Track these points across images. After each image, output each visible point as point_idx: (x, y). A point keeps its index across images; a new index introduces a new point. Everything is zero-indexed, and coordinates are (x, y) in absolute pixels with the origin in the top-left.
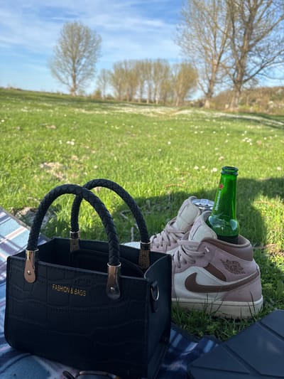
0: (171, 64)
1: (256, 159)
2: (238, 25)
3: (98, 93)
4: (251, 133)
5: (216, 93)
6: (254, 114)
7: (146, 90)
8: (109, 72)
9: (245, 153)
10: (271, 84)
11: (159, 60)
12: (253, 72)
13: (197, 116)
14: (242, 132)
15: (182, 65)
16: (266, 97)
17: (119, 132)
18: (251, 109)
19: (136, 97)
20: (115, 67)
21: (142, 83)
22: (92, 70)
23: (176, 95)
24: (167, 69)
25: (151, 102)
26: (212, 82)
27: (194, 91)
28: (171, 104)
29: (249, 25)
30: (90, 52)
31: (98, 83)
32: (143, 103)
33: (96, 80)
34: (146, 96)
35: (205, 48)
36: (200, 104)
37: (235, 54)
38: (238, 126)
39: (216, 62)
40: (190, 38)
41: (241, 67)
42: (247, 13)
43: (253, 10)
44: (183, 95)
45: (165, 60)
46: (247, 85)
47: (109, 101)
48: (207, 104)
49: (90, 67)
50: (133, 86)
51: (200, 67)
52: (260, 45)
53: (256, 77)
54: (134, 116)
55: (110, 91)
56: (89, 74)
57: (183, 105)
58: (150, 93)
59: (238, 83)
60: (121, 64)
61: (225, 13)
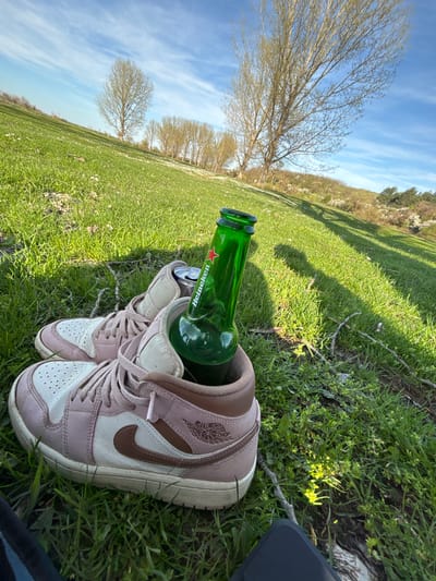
0: (216, 131)
1: (271, 228)
2: (277, 108)
3: (146, 144)
4: (271, 206)
5: (249, 167)
6: (275, 192)
7: (191, 150)
8: (158, 125)
9: (263, 221)
10: (293, 169)
11: (205, 124)
12: (282, 155)
13: (230, 183)
14: (263, 203)
15: (225, 134)
16: (287, 180)
17: (154, 181)
18: (274, 188)
19: (180, 156)
20: (164, 121)
21: (188, 143)
22: (141, 118)
23: (215, 161)
24: (211, 136)
25: (193, 163)
26: (247, 156)
27: (232, 162)
28: (211, 169)
29: (286, 110)
30: (141, 98)
31: (146, 133)
32: (186, 162)
33: (145, 129)
34: (189, 157)
35: (247, 124)
36: (235, 175)
37: (270, 135)
38: (262, 198)
39: (253, 138)
40: (235, 109)
41: (273, 147)
42: (287, 98)
43: (292, 97)
44: (222, 163)
45: (210, 126)
46: (274, 166)
47: (155, 153)
48: (240, 176)
49: (139, 115)
50: (178, 144)
51: (240, 139)
52: (291, 132)
53: (283, 160)
54: (174, 170)
55: (156, 144)
56: (138, 122)
57: (220, 171)
58: (193, 155)
59: (268, 161)
60: (170, 120)
61: (269, 93)
